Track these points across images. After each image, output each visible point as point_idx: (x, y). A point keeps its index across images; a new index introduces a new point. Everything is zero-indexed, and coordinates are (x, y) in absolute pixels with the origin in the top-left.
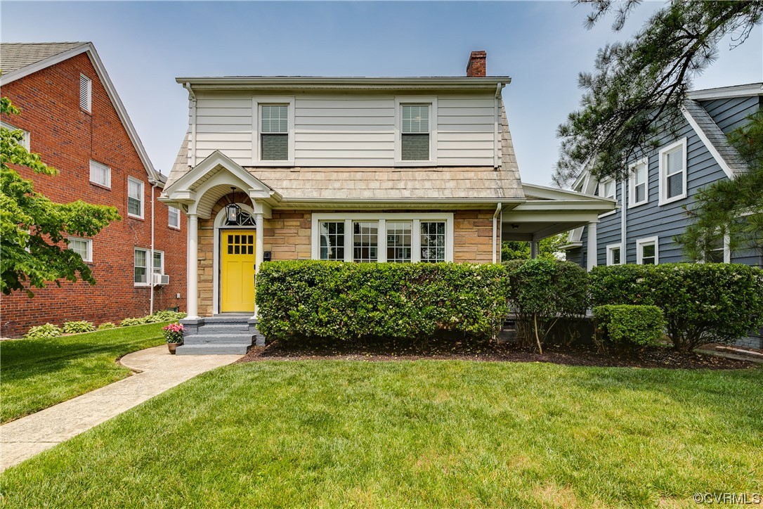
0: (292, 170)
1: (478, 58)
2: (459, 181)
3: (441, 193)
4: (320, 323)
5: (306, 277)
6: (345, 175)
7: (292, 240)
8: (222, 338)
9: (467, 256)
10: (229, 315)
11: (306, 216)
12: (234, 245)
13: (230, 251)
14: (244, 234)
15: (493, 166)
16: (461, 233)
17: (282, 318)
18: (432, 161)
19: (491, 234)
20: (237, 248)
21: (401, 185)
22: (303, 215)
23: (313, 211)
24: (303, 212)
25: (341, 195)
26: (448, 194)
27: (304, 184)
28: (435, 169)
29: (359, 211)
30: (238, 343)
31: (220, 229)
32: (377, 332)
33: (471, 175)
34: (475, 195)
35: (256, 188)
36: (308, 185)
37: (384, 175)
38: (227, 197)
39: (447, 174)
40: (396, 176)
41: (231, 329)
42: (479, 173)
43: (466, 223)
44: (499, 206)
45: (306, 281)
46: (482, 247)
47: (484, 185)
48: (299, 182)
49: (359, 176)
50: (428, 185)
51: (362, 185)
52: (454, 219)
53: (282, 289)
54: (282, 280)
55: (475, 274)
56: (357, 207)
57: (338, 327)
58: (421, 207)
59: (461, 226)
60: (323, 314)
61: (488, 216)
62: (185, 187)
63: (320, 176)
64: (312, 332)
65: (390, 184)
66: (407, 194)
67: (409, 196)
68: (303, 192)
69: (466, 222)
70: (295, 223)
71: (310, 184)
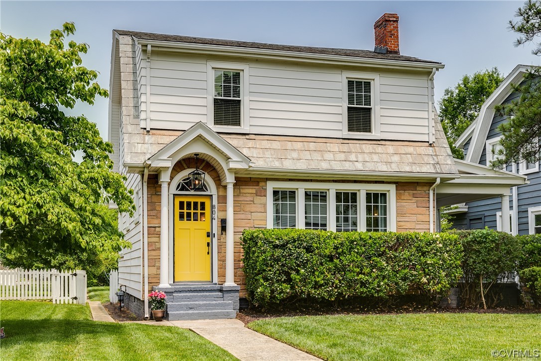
0: (247, 137)
1: (391, 21)
2: (402, 155)
3: (389, 166)
4: (317, 286)
5: (305, 244)
6: (299, 145)
8: (205, 305)
9: (408, 225)
10: (185, 285)
11: (261, 184)
12: (185, 211)
14: (196, 200)
15: (428, 142)
16: (402, 204)
17: (285, 282)
18: (375, 134)
19: (428, 206)
20: (189, 215)
21: (353, 157)
22: (258, 182)
23: (267, 179)
24: (258, 180)
26: (394, 167)
27: (264, 153)
28: (378, 142)
29: (311, 181)
31: (174, 195)
32: (362, 293)
33: (411, 149)
34: (418, 170)
35: (234, 158)
36: (268, 154)
37: (335, 146)
38: (183, 162)
39: (390, 148)
40: (345, 148)
42: (417, 148)
43: (407, 195)
44: (438, 181)
45: (304, 248)
46: (421, 218)
47: (423, 160)
48: (258, 151)
49: (312, 146)
50: (375, 158)
51: (317, 156)
52: (396, 190)
53: (286, 256)
54: (283, 246)
55: (438, 242)
56: (313, 177)
57: (331, 288)
59: (403, 197)
60: (318, 277)
61: (425, 188)
63: (276, 145)
64: (309, 294)
65: (342, 156)
66: (359, 166)
67: (362, 168)
68: (265, 161)
69: (407, 193)
70: (250, 191)
71: (269, 152)
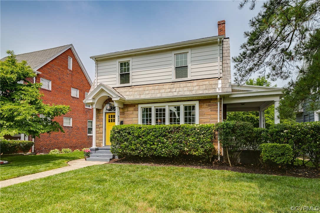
0: (131, 87)
1: (221, 24)
2: (200, 86)
3: (191, 92)
4: (133, 150)
5: (127, 131)
6: (151, 88)
7: (131, 116)
9: (205, 120)
10: (108, 147)
11: (136, 106)
12: (111, 118)
13: (109, 121)
14: (114, 114)
15: (218, 78)
16: (202, 110)
18: (189, 78)
19: (217, 110)
20: (112, 120)
21: (174, 90)
22: (135, 105)
23: (138, 104)
24: (135, 104)
25: (148, 97)
26: (194, 93)
27: (135, 93)
28: (190, 82)
30: (108, 157)
31: (105, 113)
32: (155, 154)
33: (207, 83)
34: (207, 92)
35: (114, 96)
36: (136, 93)
37: (167, 86)
39: (195, 83)
40: (172, 86)
41: (107, 152)
42: (211, 81)
43: (205, 105)
44: (218, 97)
45: (127, 133)
46: (213, 116)
47: (212, 87)
48: (133, 92)
49: (156, 87)
50: (185, 89)
51: (157, 91)
52: (199, 103)
53: (119, 136)
54: (119, 132)
55: (197, 129)
56: (156, 101)
57: (139, 151)
58: (183, 99)
59: (202, 107)
60: (133, 146)
61: (216, 101)
62: (91, 98)
63: (141, 89)
64: (130, 153)
65: (169, 90)
66: (175, 94)
67: (176, 95)
68: (134, 97)
69: (205, 104)
70: (132, 109)
71: (137, 93)
